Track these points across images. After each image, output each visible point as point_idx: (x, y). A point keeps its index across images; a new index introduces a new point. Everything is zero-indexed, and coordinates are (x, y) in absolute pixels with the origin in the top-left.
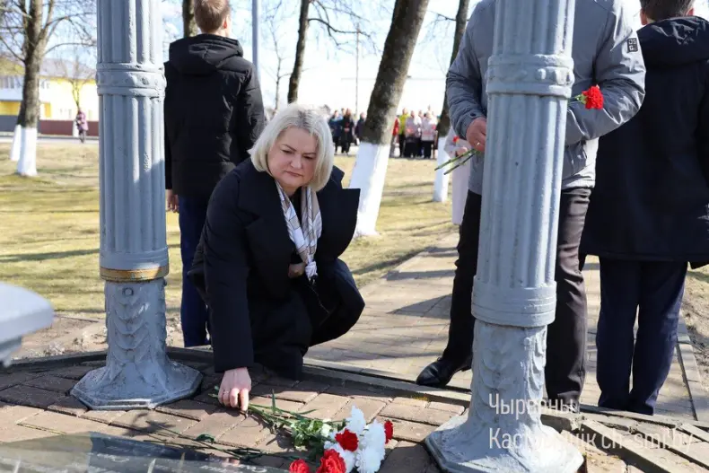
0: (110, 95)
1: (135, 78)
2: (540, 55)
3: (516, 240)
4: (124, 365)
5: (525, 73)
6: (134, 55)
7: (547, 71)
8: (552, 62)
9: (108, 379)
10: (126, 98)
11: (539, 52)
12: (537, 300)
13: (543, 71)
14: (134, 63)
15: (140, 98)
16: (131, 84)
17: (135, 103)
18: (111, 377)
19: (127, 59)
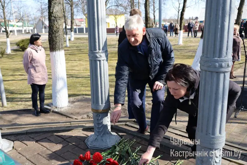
0: (92, 60)
1: (98, 55)
2: (216, 58)
3: (208, 120)
4: (98, 136)
5: (211, 64)
6: (97, 49)
7: (219, 64)
8: (221, 61)
9: (94, 139)
10: (96, 61)
11: (216, 57)
12: (216, 140)
13: (217, 64)
14: (98, 51)
15: (100, 61)
16: (97, 57)
17: (98, 62)
18: (95, 139)
19: (95, 50)
